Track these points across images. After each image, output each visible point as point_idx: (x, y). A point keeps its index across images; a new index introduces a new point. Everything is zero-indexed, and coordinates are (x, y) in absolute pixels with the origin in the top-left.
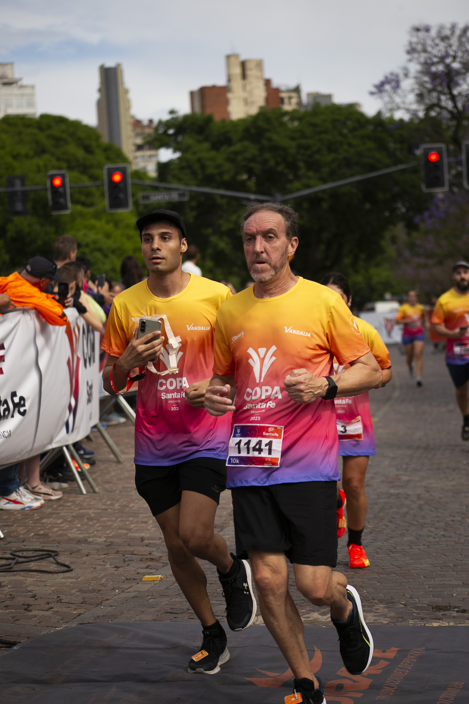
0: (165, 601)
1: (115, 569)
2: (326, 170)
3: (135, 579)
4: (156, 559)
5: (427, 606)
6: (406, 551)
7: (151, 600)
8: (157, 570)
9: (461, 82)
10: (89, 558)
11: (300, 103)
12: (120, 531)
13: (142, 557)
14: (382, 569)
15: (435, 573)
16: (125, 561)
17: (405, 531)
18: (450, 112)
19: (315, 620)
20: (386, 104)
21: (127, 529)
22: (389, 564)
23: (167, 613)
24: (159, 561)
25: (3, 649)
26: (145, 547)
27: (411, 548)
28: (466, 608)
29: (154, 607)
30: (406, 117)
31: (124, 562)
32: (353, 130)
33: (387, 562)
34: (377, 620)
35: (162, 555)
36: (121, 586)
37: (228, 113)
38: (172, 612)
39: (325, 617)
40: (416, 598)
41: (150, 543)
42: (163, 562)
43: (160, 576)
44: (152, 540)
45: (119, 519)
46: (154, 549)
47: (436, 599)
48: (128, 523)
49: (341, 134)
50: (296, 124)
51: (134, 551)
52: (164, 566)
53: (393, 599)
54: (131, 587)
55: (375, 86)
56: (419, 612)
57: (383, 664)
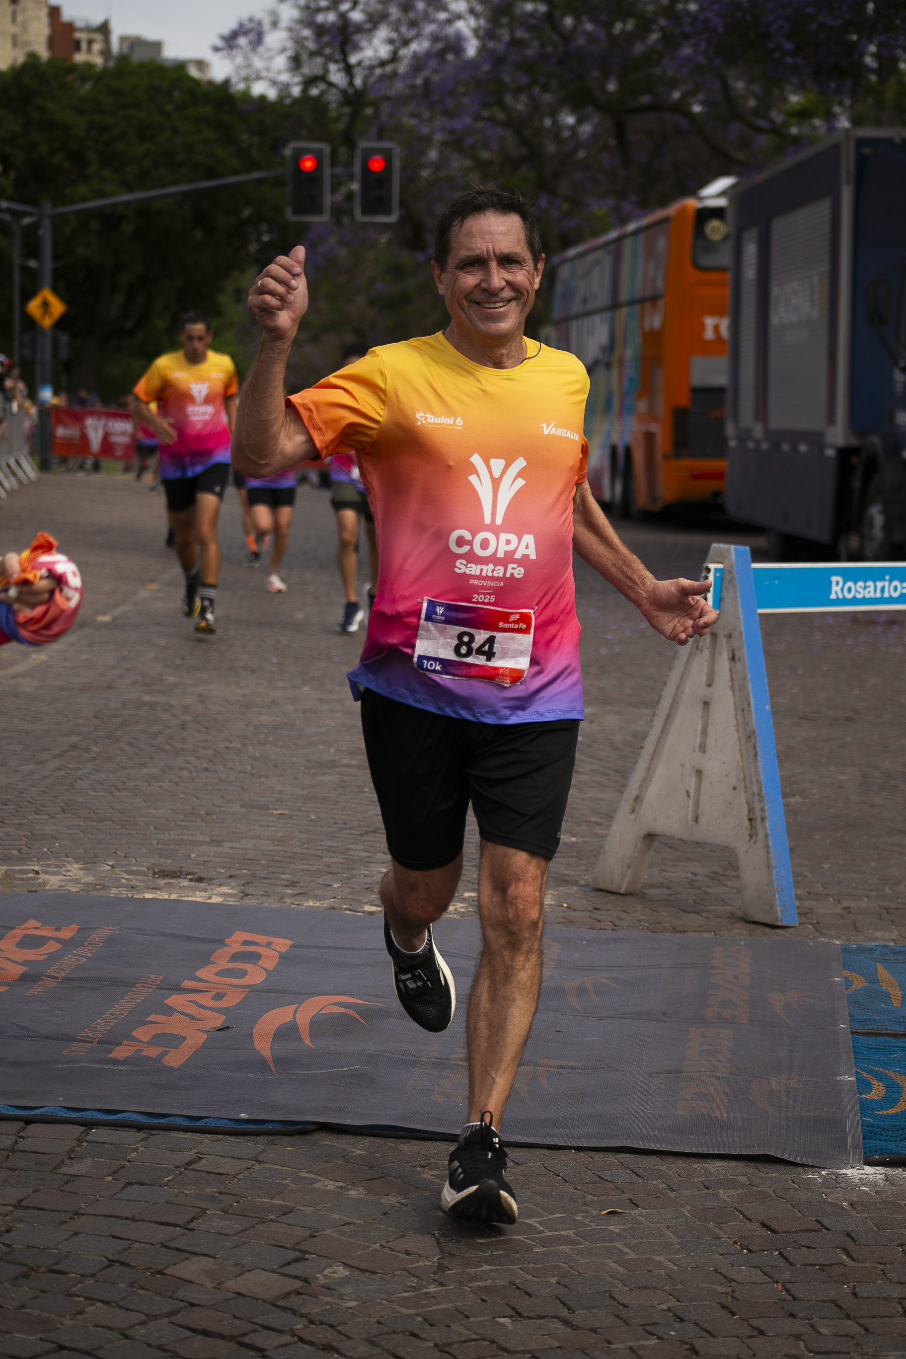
5: (146, 869)
9: (364, 44)
11: (106, 52)
14: (94, 813)
15: (173, 823)
18: (344, 92)
20: (238, 68)
28: (203, 875)
30: (271, 94)
34: (64, 886)
40: (132, 857)
47: (163, 860)
53: (96, 857)
55: (224, 38)
56: (131, 877)
57: (52, 947)
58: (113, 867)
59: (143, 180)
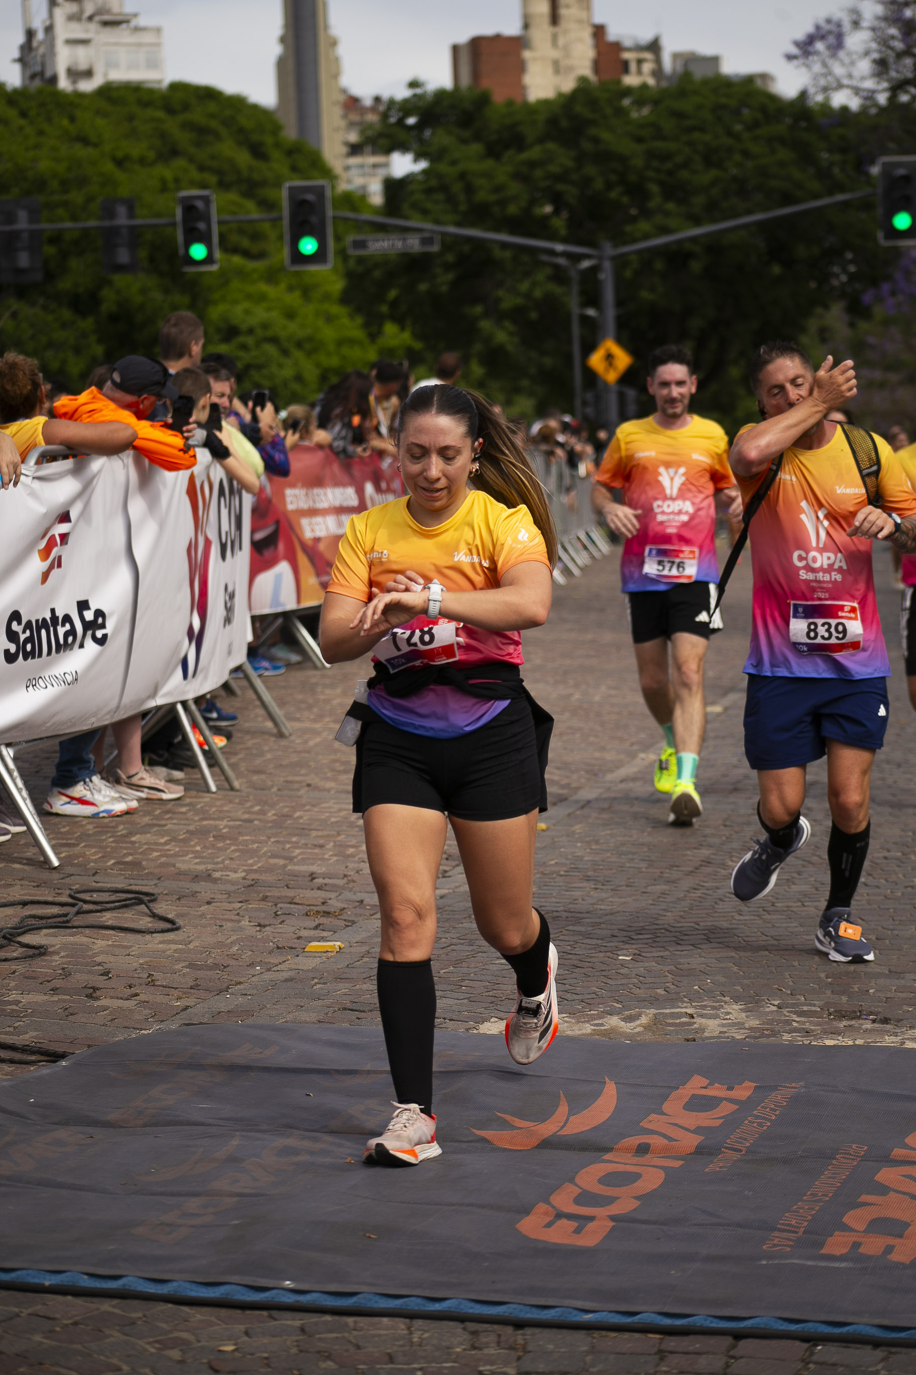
0: (343, 988)
1: (258, 928)
2: (699, 201)
3: (292, 948)
4: (335, 912)
5: (819, 1009)
6: (792, 911)
7: (318, 986)
8: (335, 932)
10: (211, 907)
11: (658, 71)
12: (273, 861)
13: (308, 908)
14: (745, 941)
16: (277, 915)
17: (795, 875)
19: (613, 1030)
20: (815, 77)
21: (285, 858)
22: (759, 933)
23: (345, 1009)
24: (339, 917)
25: (43, 1065)
26: (315, 891)
27: (803, 905)
28: (889, 1015)
29: (322, 998)
30: (855, 104)
31: (274, 917)
32: (753, 125)
33: (756, 930)
34: (725, 1032)
35: (346, 906)
36: (266, 960)
37: (523, 89)
38: (354, 1008)
39: (632, 1024)
40: (801, 995)
41: (326, 885)
42: (346, 918)
43: (338, 943)
44: (330, 878)
45: (272, 840)
46: (333, 895)
47: (837, 998)
48: (288, 846)
49: (730, 133)
50: (645, 111)
51: (295, 897)
52: (347, 926)
53: (758, 996)
54: (284, 962)
55: (797, 44)
56: (803, 1019)
57: (726, 1108)
58: (779, 1007)
59: (712, 211)
